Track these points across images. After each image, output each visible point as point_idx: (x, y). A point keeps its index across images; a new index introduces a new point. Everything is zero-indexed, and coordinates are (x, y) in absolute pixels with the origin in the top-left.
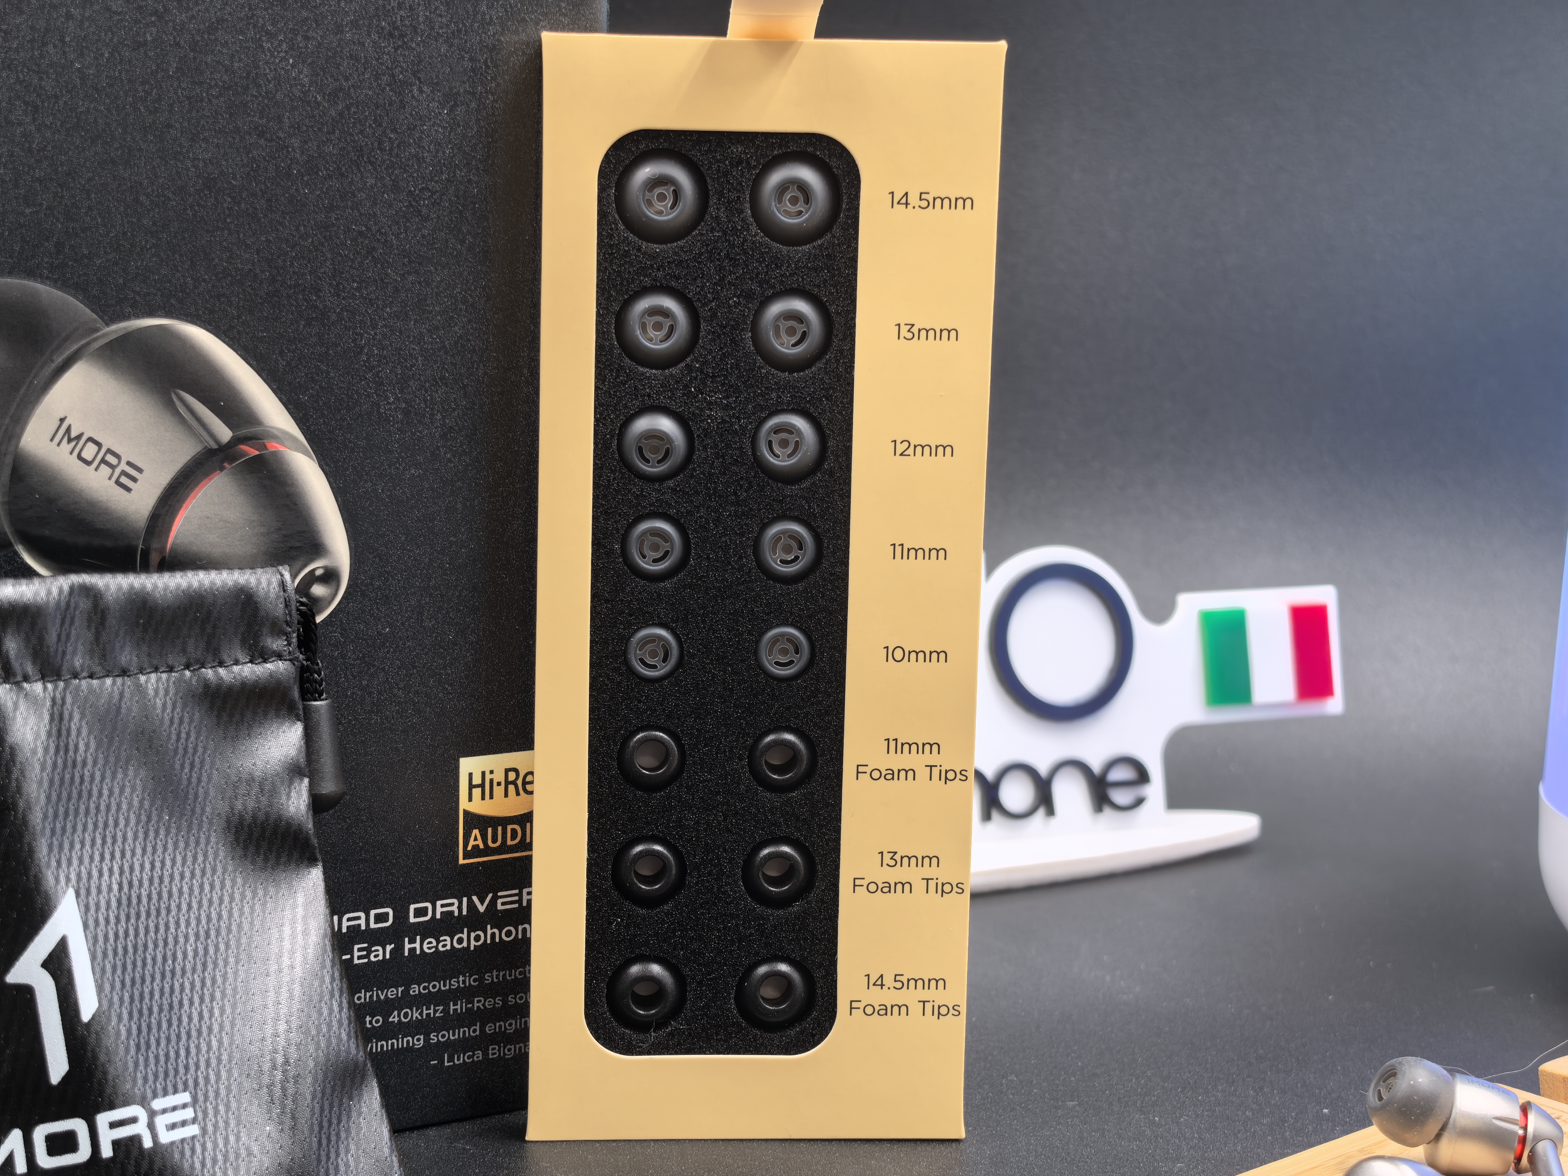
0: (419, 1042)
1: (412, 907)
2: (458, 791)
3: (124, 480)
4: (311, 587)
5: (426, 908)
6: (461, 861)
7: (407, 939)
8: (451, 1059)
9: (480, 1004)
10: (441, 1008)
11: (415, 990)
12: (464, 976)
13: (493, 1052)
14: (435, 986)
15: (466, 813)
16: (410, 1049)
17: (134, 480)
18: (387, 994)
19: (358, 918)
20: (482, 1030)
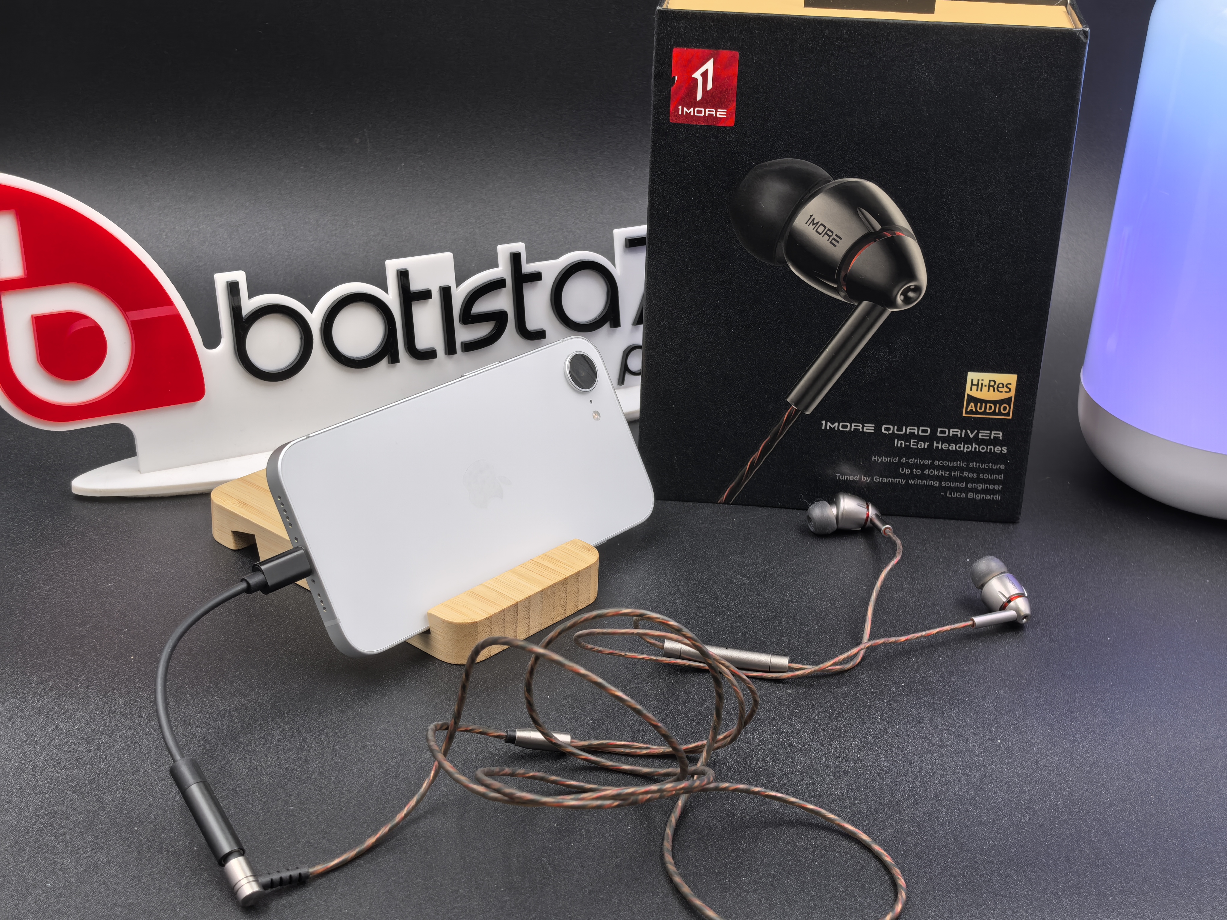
0: (937, 484)
1: (939, 430)
2: (966, 386)
3: (833, 242)
4: (908, 292)
5: (946, 431)
6: (964, 415)
7: (935, 442)
8: (950, 494)
9: (966, 475)
10: (948, 473)
11: (937, 463)
12: (960, 462)
13: (970, 495)
14: (946, 463)
15: (968, 395)
16: (932, 486)
17: (838, 242)
18: (924, 462)
19: (915, 429)
20: (966, 485)
